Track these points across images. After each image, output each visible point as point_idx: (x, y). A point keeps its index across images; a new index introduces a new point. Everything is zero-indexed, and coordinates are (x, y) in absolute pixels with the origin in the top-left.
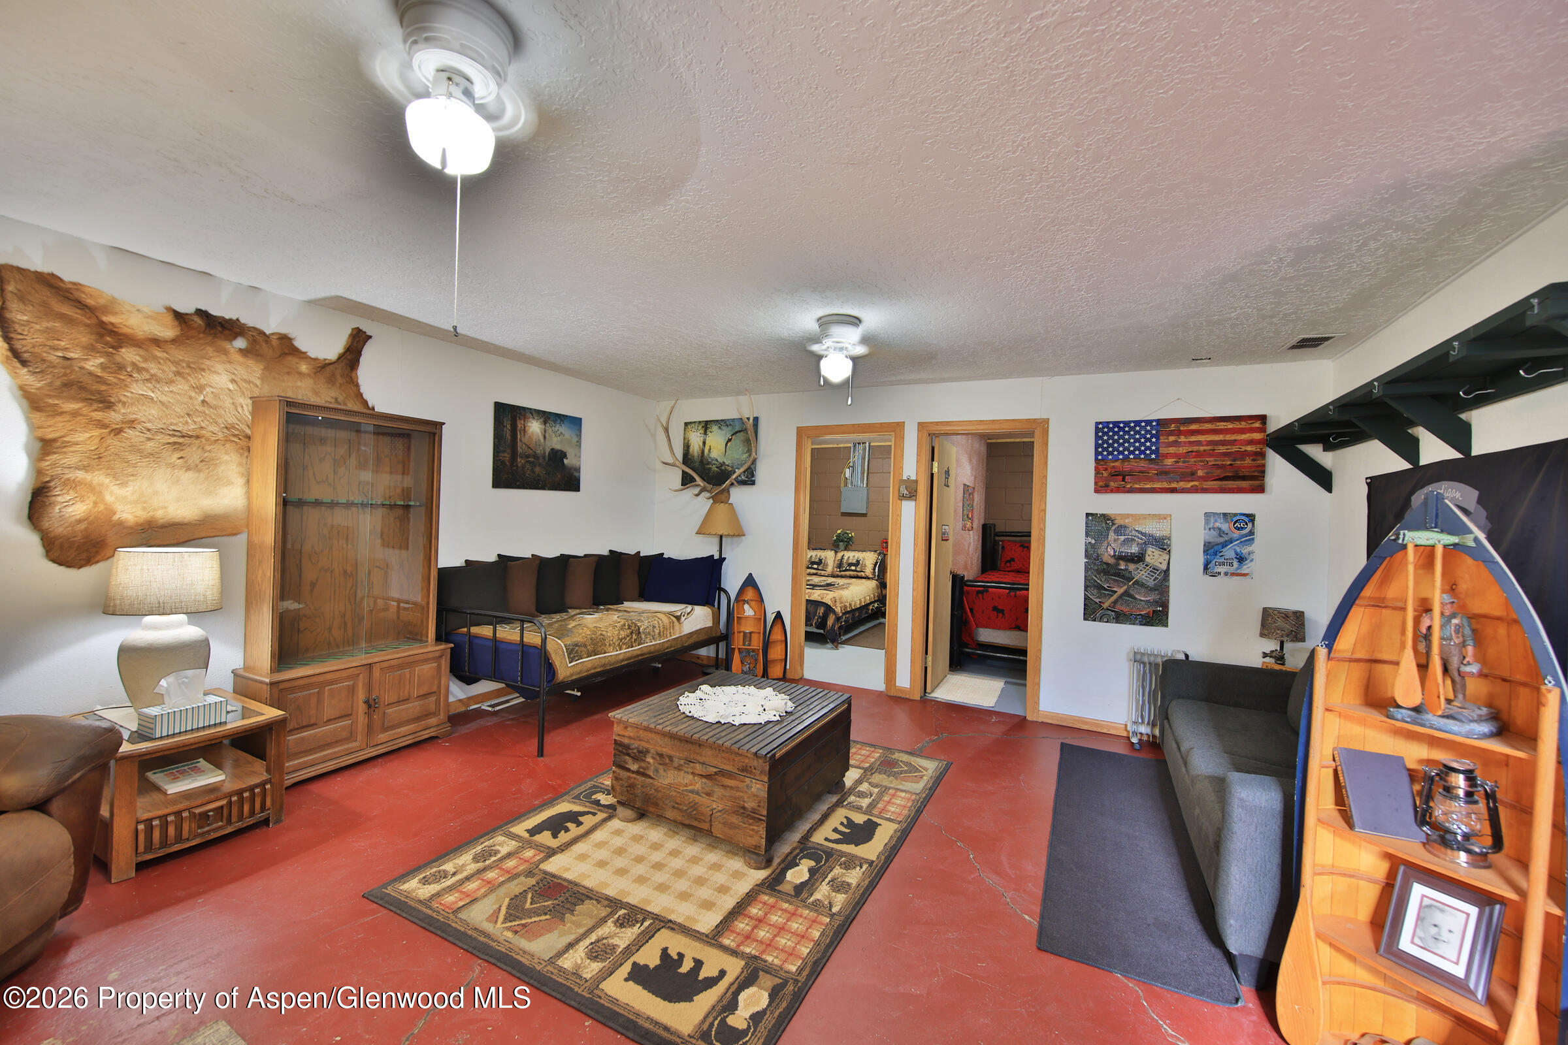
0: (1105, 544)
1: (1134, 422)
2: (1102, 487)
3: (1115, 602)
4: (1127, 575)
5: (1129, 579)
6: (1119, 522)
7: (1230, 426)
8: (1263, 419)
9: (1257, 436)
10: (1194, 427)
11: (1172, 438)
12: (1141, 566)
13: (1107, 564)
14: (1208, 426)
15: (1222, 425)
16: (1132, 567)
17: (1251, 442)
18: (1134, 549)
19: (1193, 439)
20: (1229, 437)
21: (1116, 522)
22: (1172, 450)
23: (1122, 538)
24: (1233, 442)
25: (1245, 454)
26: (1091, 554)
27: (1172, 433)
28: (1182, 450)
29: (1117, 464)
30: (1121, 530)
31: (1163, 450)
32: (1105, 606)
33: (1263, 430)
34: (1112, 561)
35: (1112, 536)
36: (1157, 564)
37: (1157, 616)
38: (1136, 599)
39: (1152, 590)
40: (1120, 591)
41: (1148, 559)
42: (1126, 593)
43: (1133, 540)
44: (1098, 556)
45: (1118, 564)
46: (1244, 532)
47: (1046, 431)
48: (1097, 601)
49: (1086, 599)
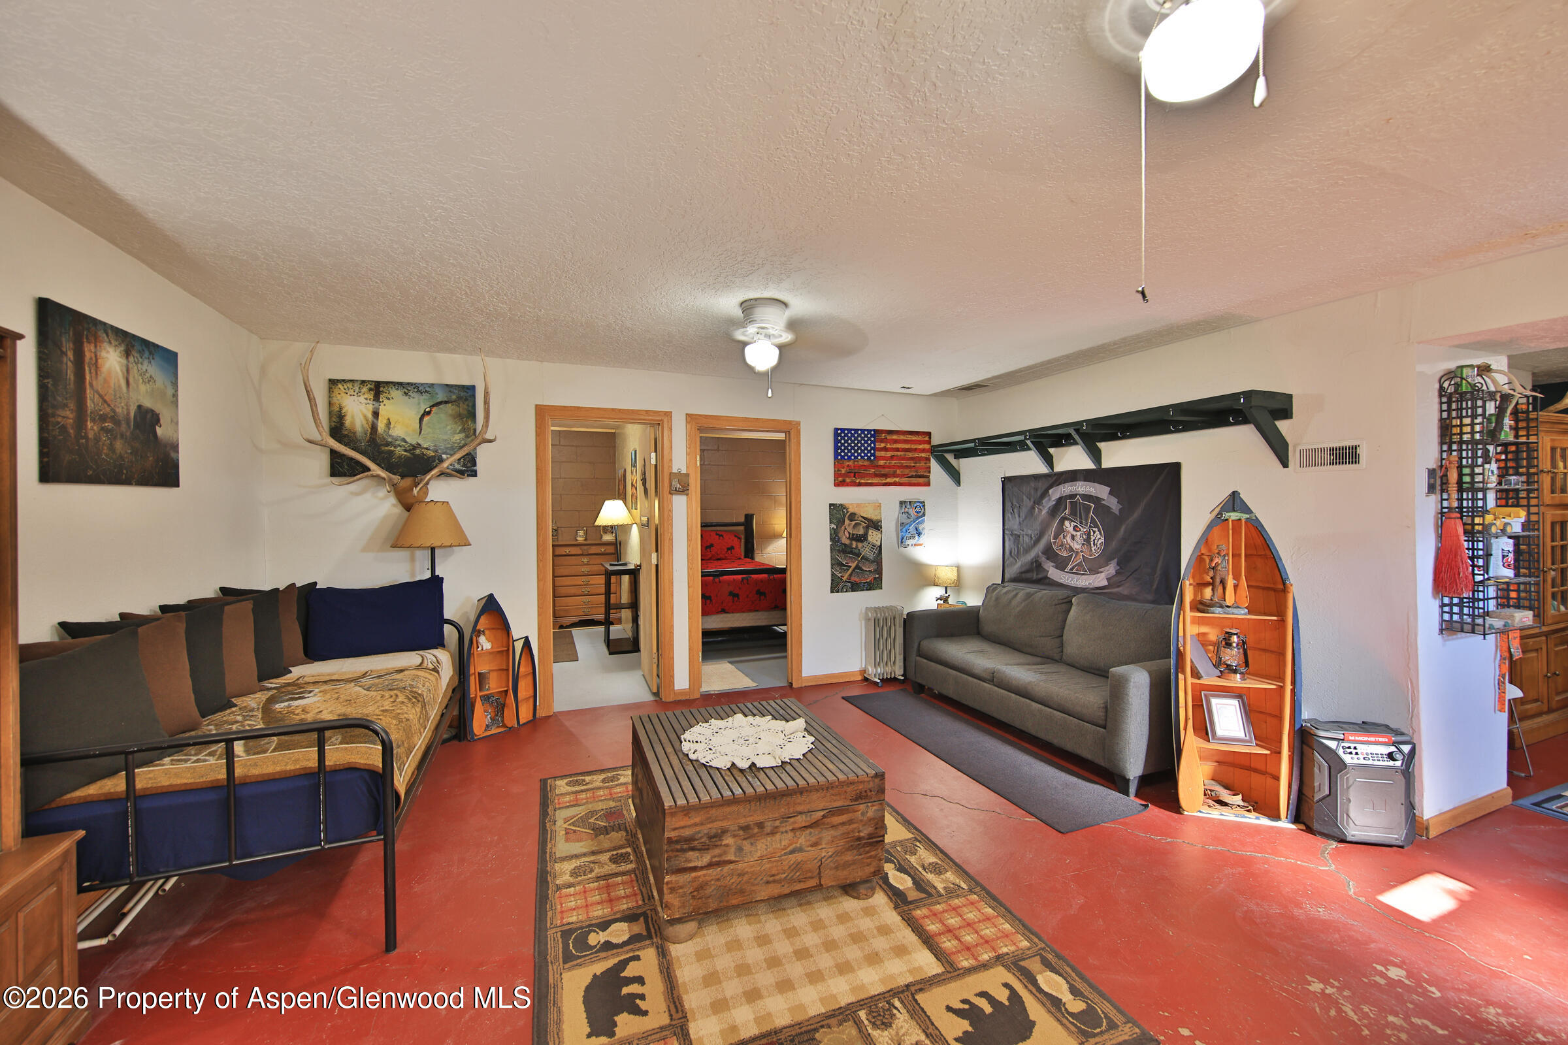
0: (843, 528)
1: (860, 430)
2: (840, 482)
3: (851, 575)
4: (856, 551)
5: (858, 555)
6: (851, 510)
7: (914, 438)
8: (929, 434)
9: (927, 446)
10: (895, 437)
11: (883, 445)
12: (865, 544)
13: (845, 545)
14: (902, 437)
15: (910, 437)
16: (860, 545)
17: (923, 451)
18: (861, 532)
19: (894, 446)
20: (914, 446)
21: (849, 510)
22: (883, 454)
23: (854, 523)
24: (915, 450)
25: (920, 459)
26: (834, 537)
27: (882, 441)
28: (889, 454)
29: (850, 463)
30: (852, 517)
31: (878, 454)
32: (844, 579)
33: (929, 443)
34: (847, 542)
35: (847, 522)
36: (875, 542)
37: (875, 584)
38: (863, 570)
39: (873, 562)
40: (853, 565)
41: (869, 538)
42: (857, 567)
43: (860, 524)
44: (839, 539)
45: (851, 544)
46: (920, 514)
47: (799, 432)
48: (839, 575)
49: (833, 574)
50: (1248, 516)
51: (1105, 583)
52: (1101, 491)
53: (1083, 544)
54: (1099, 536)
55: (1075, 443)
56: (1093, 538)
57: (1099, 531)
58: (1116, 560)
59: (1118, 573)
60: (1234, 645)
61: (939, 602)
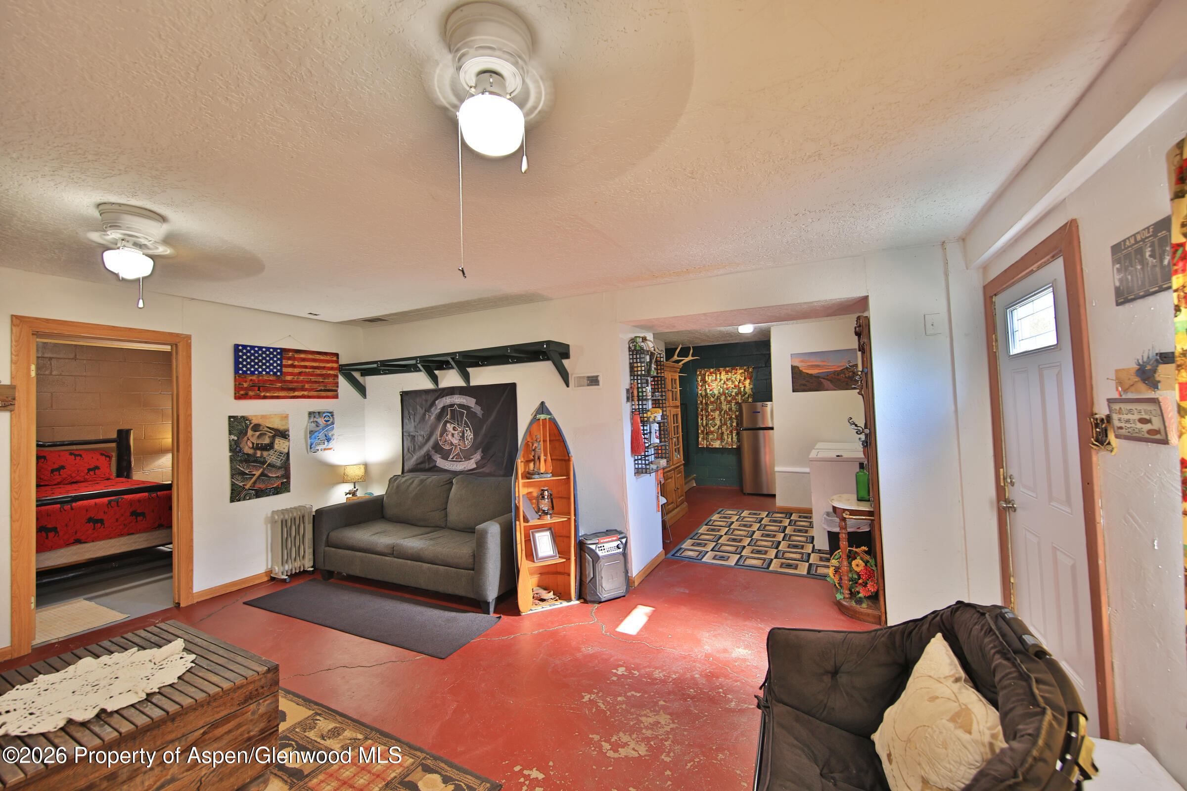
0: (246, 438)
1: (265, 347)
2: (241, 394)
3: (255, 483)
4: (262, 460)
5: (264, 463)
6: (255, 422)
7: (322, 358)
8: (337, 355)
9: (335, 365)
10: (302, 356)
11: (290, 362)
12: (272, 452)
13: (248, 454)
14: (310, 356)
15: (318, 357)
16: (265, 454)
17: (332, 369)
18: (267, 441)
19: (303, 364)
20: (322, 365)
21: (253, 421)
22: (290, 370)
23: (258, 433)
24: (324, 368)
25: (329, 376)
27: (289, 359)
28: (297, 370)
29: (254, 378)
30: (256, 428)
31: (285, 370)
32: (247, 487)
33: (337, 362)
34: (251, 452)
35: (250, 432)
36: (282, 449)
37: (283, 487)
38: (269, 477)
39: (280, 468)
40: (258, 473)
41: (276, 447)
42: (262, 474)
43: (266, 434)
44: (241, 449)
45: (255, 454)
46: (329, 423)
47: (189, 346)
48: (241, 484)
49: (233, 485)
50: (549, 416)
51: (475, 466)
52: (470, 402)
53: (460, 440)
54: (470, 433)
55: (452, 368)
56: (466, 435)
57: (470, 429)
58: (481, 449)
59: (482, 458)
60: (546, 497)
61: (349, 496)
